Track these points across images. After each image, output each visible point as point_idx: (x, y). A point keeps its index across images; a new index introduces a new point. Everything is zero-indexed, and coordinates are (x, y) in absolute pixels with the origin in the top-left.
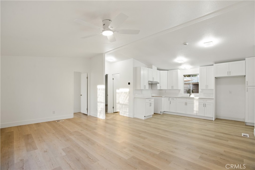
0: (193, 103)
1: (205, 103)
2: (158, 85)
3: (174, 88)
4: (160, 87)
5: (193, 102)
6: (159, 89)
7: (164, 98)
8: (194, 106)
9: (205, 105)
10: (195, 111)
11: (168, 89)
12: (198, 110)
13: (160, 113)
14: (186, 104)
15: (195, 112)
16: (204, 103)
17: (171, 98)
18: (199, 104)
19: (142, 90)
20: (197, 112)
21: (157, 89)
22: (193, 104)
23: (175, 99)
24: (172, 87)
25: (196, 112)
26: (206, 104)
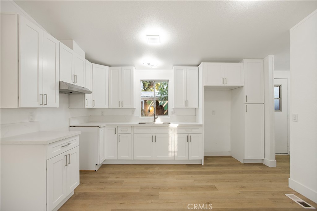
0: (166, 137)
1: (190, 135)
2: (87, 96)
3: (125, 106)
4: (93, 102)
5: (168, 134)
6: (91, 107)
7: (103, 129)
8: (170, 143)
9: (189, 139)
10: (172, 152)
11: (110, 107)
12: (176, 150)
13: (94, 168)
14: (154, 139)
15: (171, 155)
16: (188, 135)
17: (120, 129)
18: (178, 137)
19: (35, 108)
20: (176, 154)
21: (86, 107)
22: (168, 137)
23: (130, 129)
24: (121, 103)
25: (173, 154)
26: (192, 135)
